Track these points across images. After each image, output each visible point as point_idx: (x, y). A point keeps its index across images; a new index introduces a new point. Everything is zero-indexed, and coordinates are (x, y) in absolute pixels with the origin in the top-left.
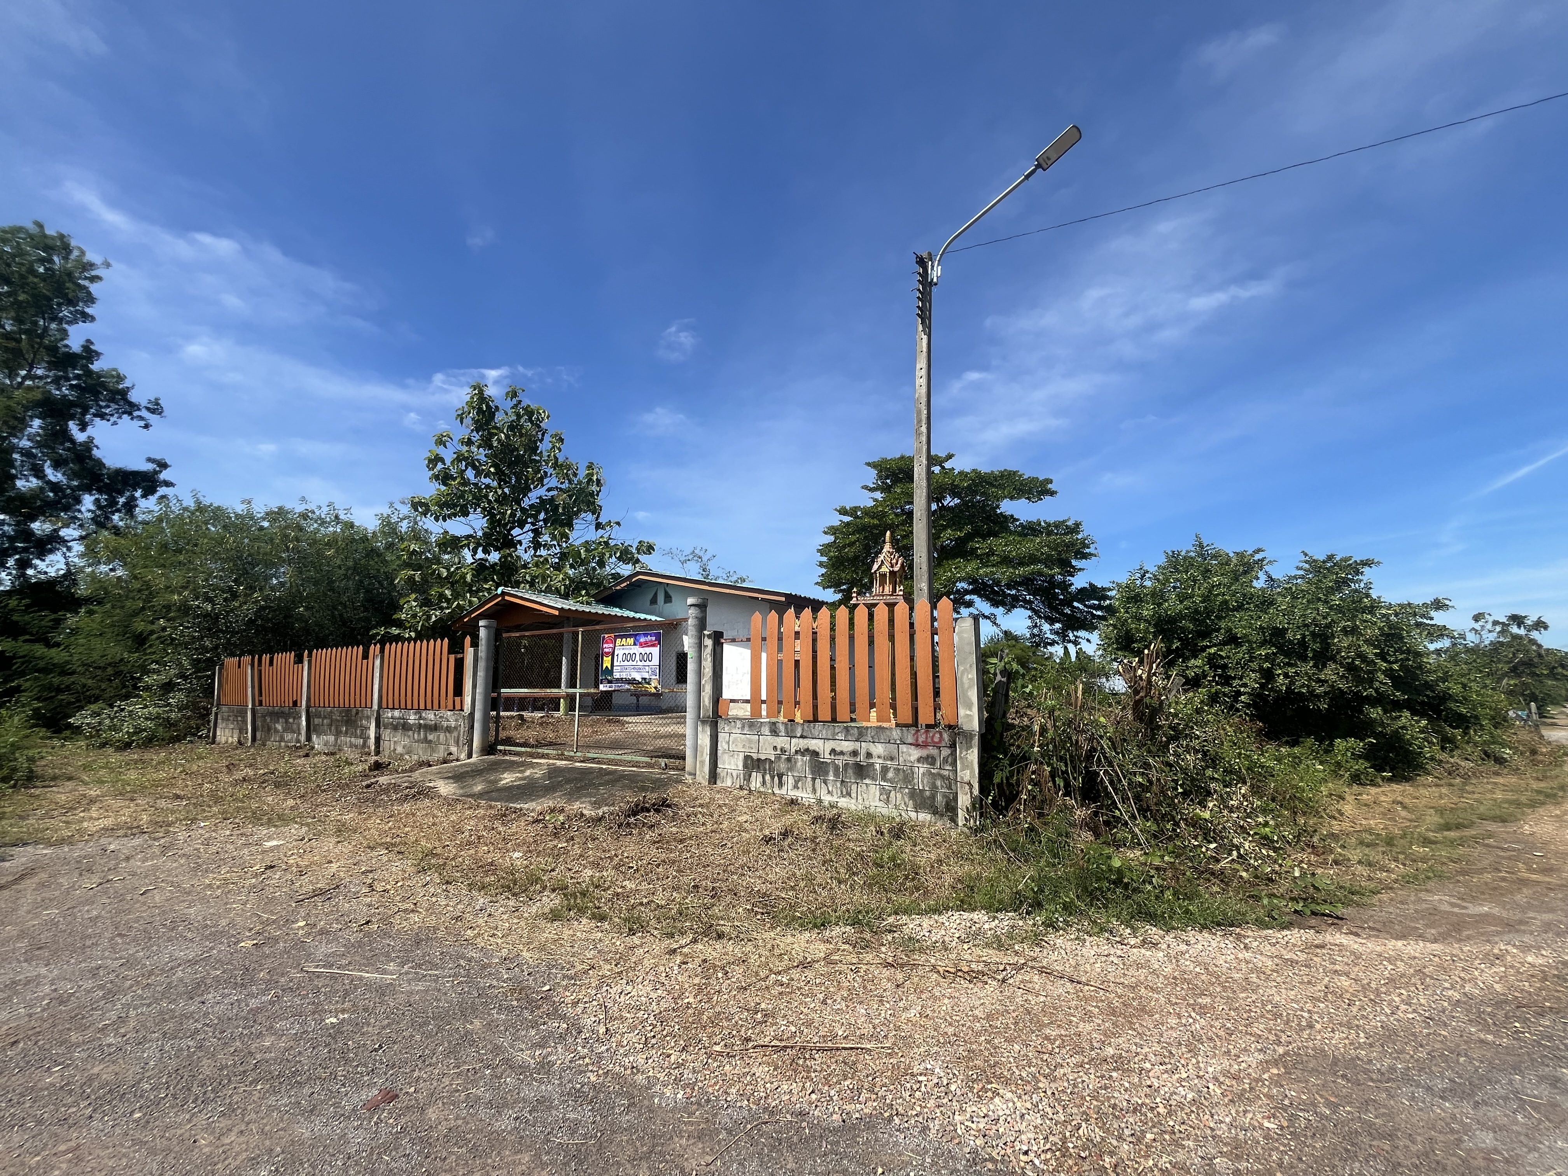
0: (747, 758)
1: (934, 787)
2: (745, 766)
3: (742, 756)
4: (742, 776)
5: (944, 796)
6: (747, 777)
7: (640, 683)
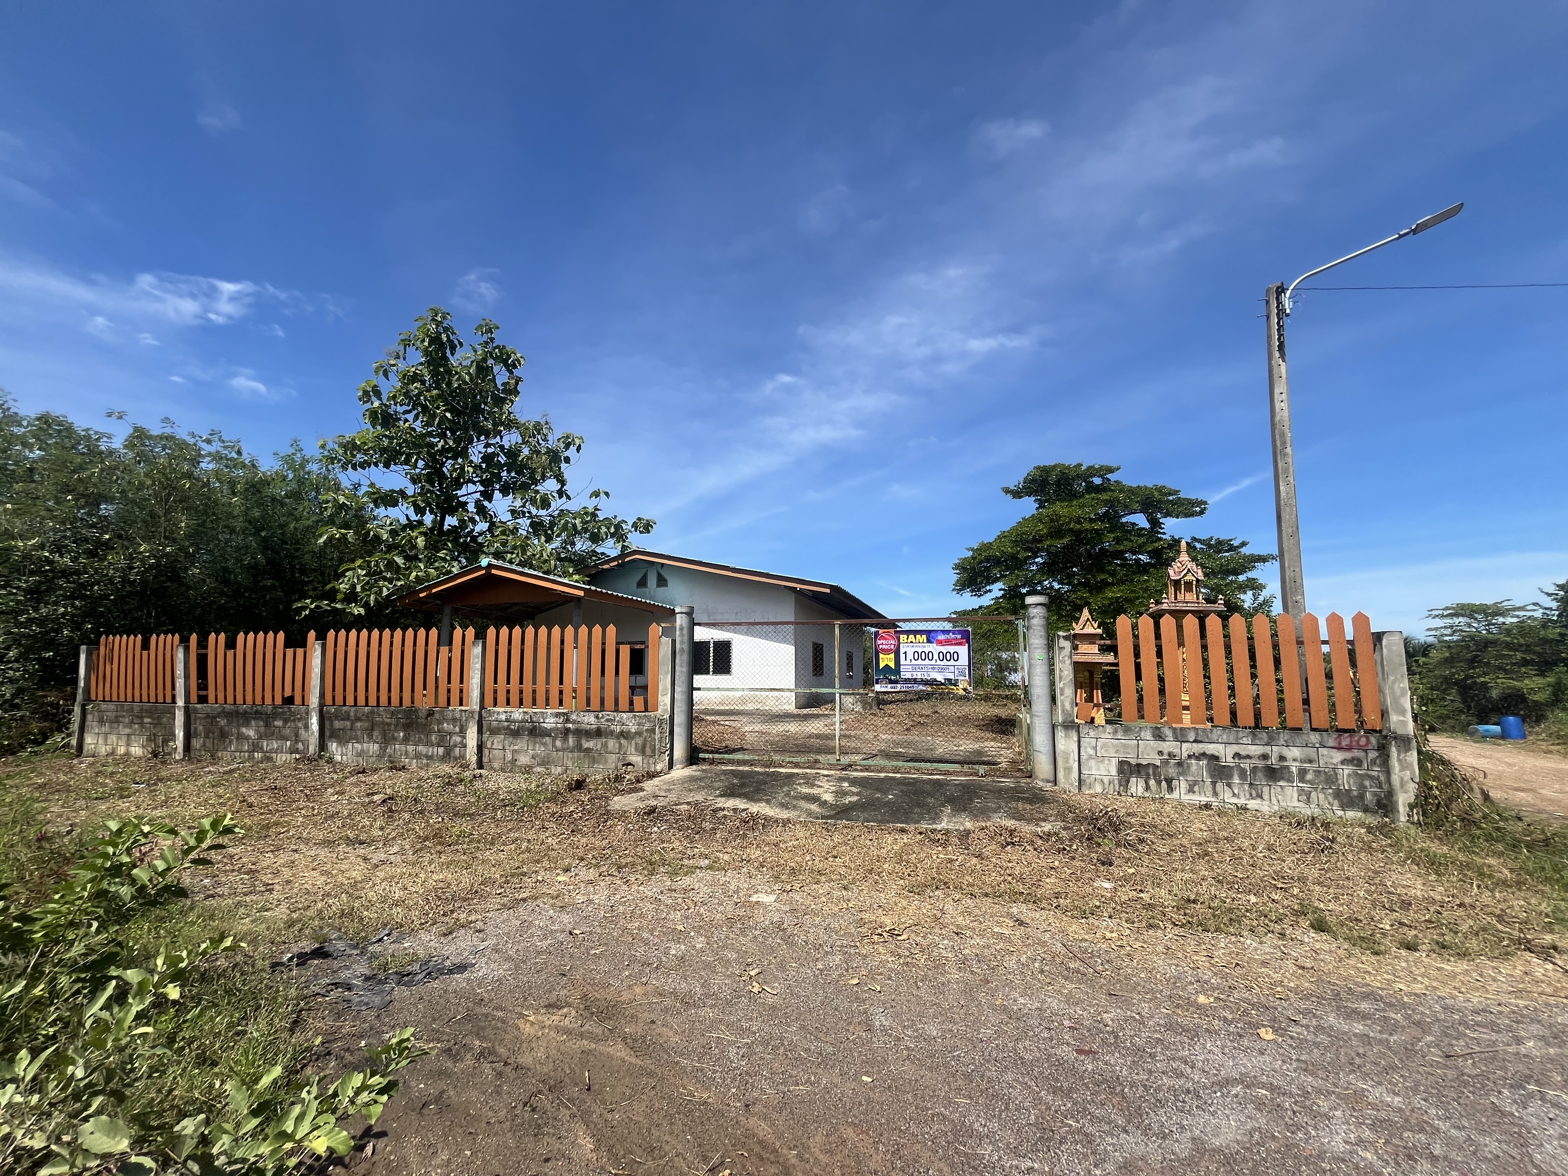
0: (1121, 764)
1: (1362, 787)
2: (1120, 771)
3: (1114, 762)
4: (1116, 782)
5: (1374, 794)
6: (1123, 783)
7: (942, 684)
